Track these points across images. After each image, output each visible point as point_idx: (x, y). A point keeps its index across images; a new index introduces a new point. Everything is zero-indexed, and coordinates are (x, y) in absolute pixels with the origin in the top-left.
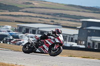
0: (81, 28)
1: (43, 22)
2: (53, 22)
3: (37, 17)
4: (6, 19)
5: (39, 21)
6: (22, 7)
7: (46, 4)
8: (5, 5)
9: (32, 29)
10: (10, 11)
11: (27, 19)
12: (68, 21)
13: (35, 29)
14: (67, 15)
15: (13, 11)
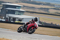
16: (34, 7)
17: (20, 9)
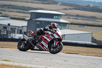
0: (30, 20)
12: (17, 12)
14: (15, 6)
16: (95, 17)
17: (60, 19)
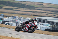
1: (49, 16)
2: (55, 16)
3: (45, 13)
4: (28, 14)
5: (47, 15)
6: (37, 7)
7: (51, 5)
8: (27, 5)
9: (42, 20)
10: (30, 9)
11: (40, 14)
13: (44, 20)
15: (32, 9)
